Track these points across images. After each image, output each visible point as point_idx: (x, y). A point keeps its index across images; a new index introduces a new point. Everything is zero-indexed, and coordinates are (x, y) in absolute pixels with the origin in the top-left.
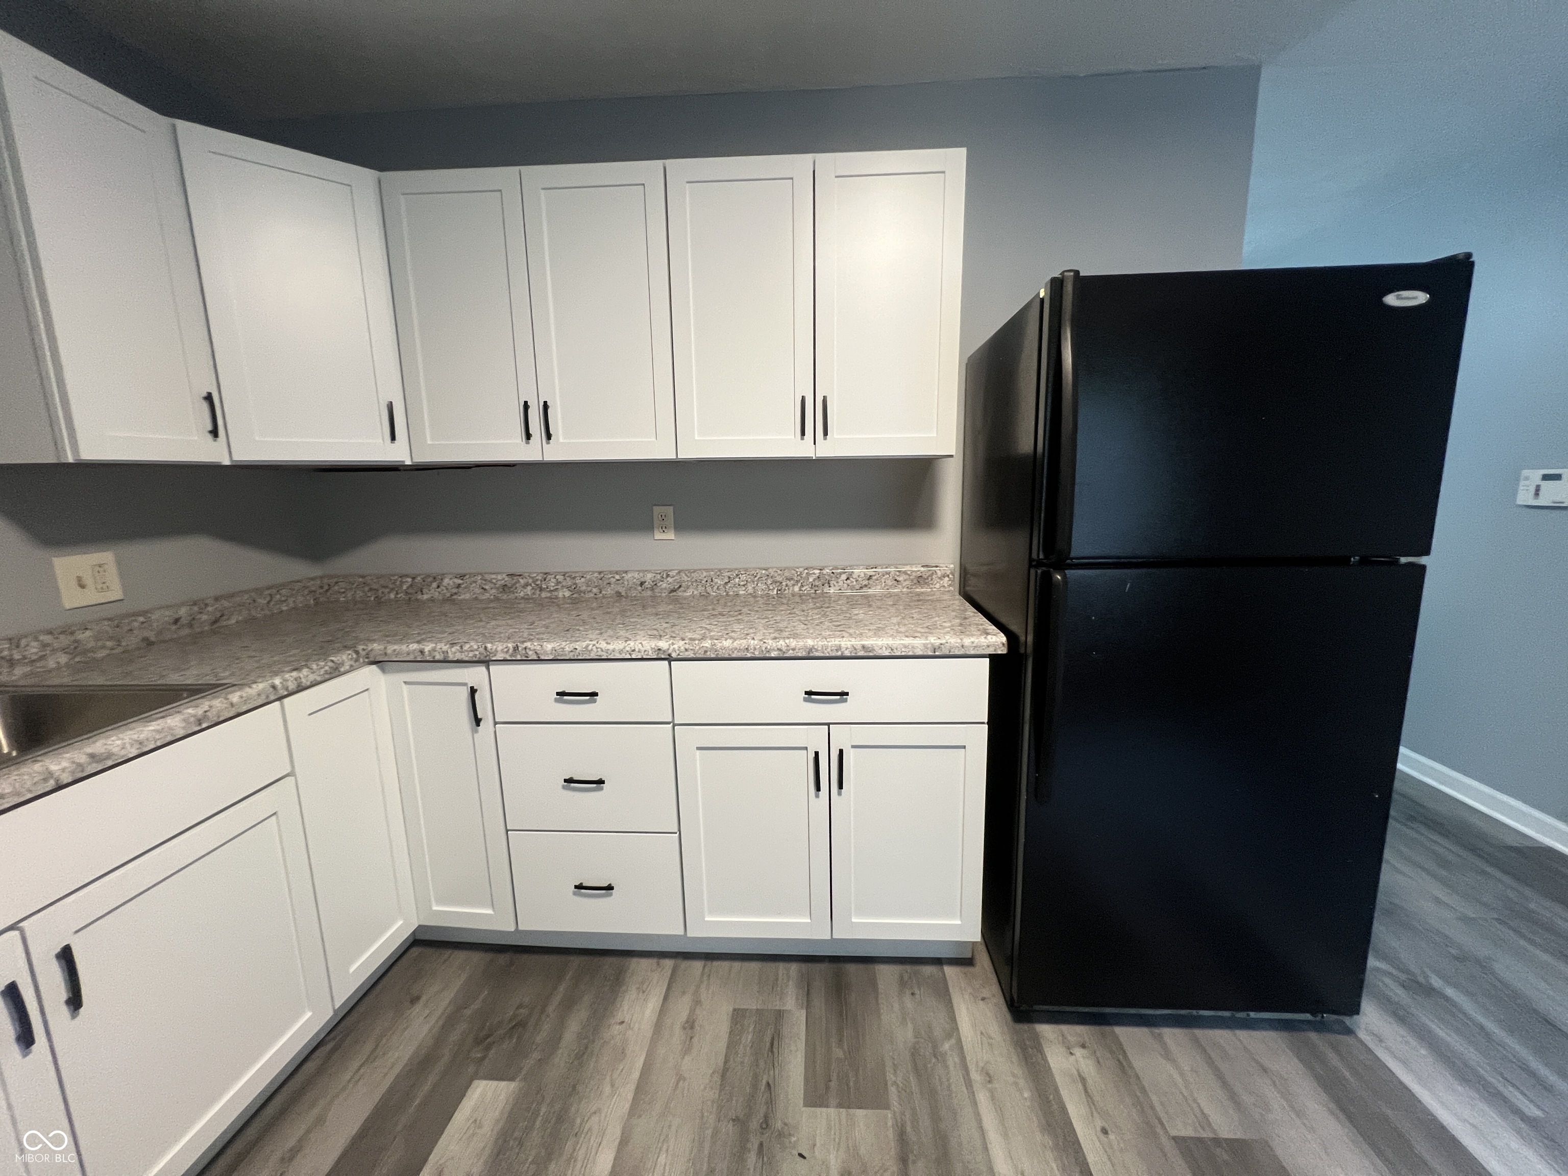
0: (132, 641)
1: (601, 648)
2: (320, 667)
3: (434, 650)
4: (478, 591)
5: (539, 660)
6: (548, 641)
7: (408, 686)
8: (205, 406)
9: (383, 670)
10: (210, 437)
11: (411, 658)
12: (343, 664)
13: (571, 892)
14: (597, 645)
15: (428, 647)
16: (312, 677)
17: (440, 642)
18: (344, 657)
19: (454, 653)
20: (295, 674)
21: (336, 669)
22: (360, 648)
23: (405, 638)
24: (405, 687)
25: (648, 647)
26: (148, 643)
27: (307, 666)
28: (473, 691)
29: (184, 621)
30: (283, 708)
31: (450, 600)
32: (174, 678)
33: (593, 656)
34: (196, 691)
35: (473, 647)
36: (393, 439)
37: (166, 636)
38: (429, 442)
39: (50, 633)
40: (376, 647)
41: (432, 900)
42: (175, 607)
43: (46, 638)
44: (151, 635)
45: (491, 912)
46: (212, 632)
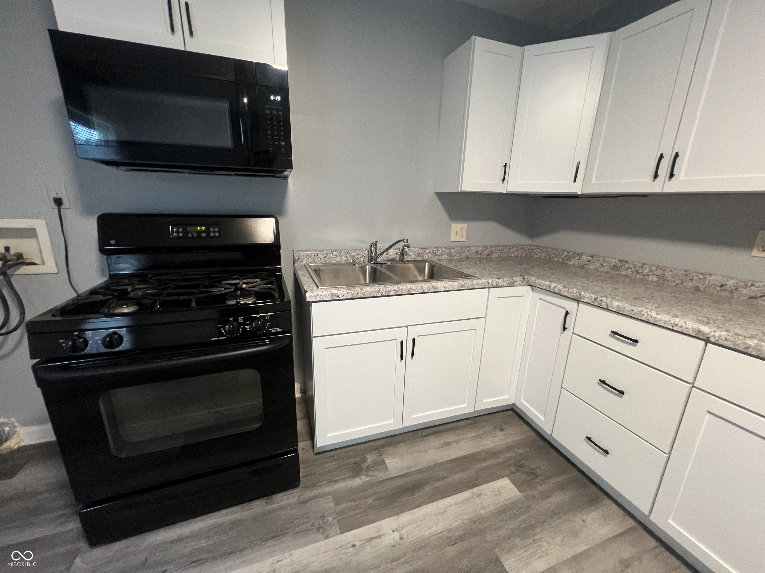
1: (650, 315)
2: (507, 280)
3: (555, 287)
4: (599, 265)
5: (608, 310)
6: (618, 301)
7: (540, 300)
9: (533, 290)
10: (502, 181)
11: (544, 288)
12: (516, 282)
13: (583, 439)
14: (649, 313)
15: (553, 285)
16: (503, 283)
17: (560, 284)
18: (518, 279)
19: (564, 292)
20: (497, 280)
21: (513, 283)
22: (526, 277)
23: (545, 278)
24: (539, 300)
25: (690, 326)
26: (467, 257)
27: (502, 278)
28: (567, 313)
29: (479, 252)
30: (489, 292)
31: (582, 267)
33: (643, 318)
34: (467, 276)
35: (574, 292)
36: (575, 180)
37: (473, 256)
38: (593, 182)
39: (445, 248)
40: (533, 279)
41: (522, 397)
42: (478, 247)
43: (444, 249)
44: (469, 255)
45: (543, 419)
46: (487, 259)
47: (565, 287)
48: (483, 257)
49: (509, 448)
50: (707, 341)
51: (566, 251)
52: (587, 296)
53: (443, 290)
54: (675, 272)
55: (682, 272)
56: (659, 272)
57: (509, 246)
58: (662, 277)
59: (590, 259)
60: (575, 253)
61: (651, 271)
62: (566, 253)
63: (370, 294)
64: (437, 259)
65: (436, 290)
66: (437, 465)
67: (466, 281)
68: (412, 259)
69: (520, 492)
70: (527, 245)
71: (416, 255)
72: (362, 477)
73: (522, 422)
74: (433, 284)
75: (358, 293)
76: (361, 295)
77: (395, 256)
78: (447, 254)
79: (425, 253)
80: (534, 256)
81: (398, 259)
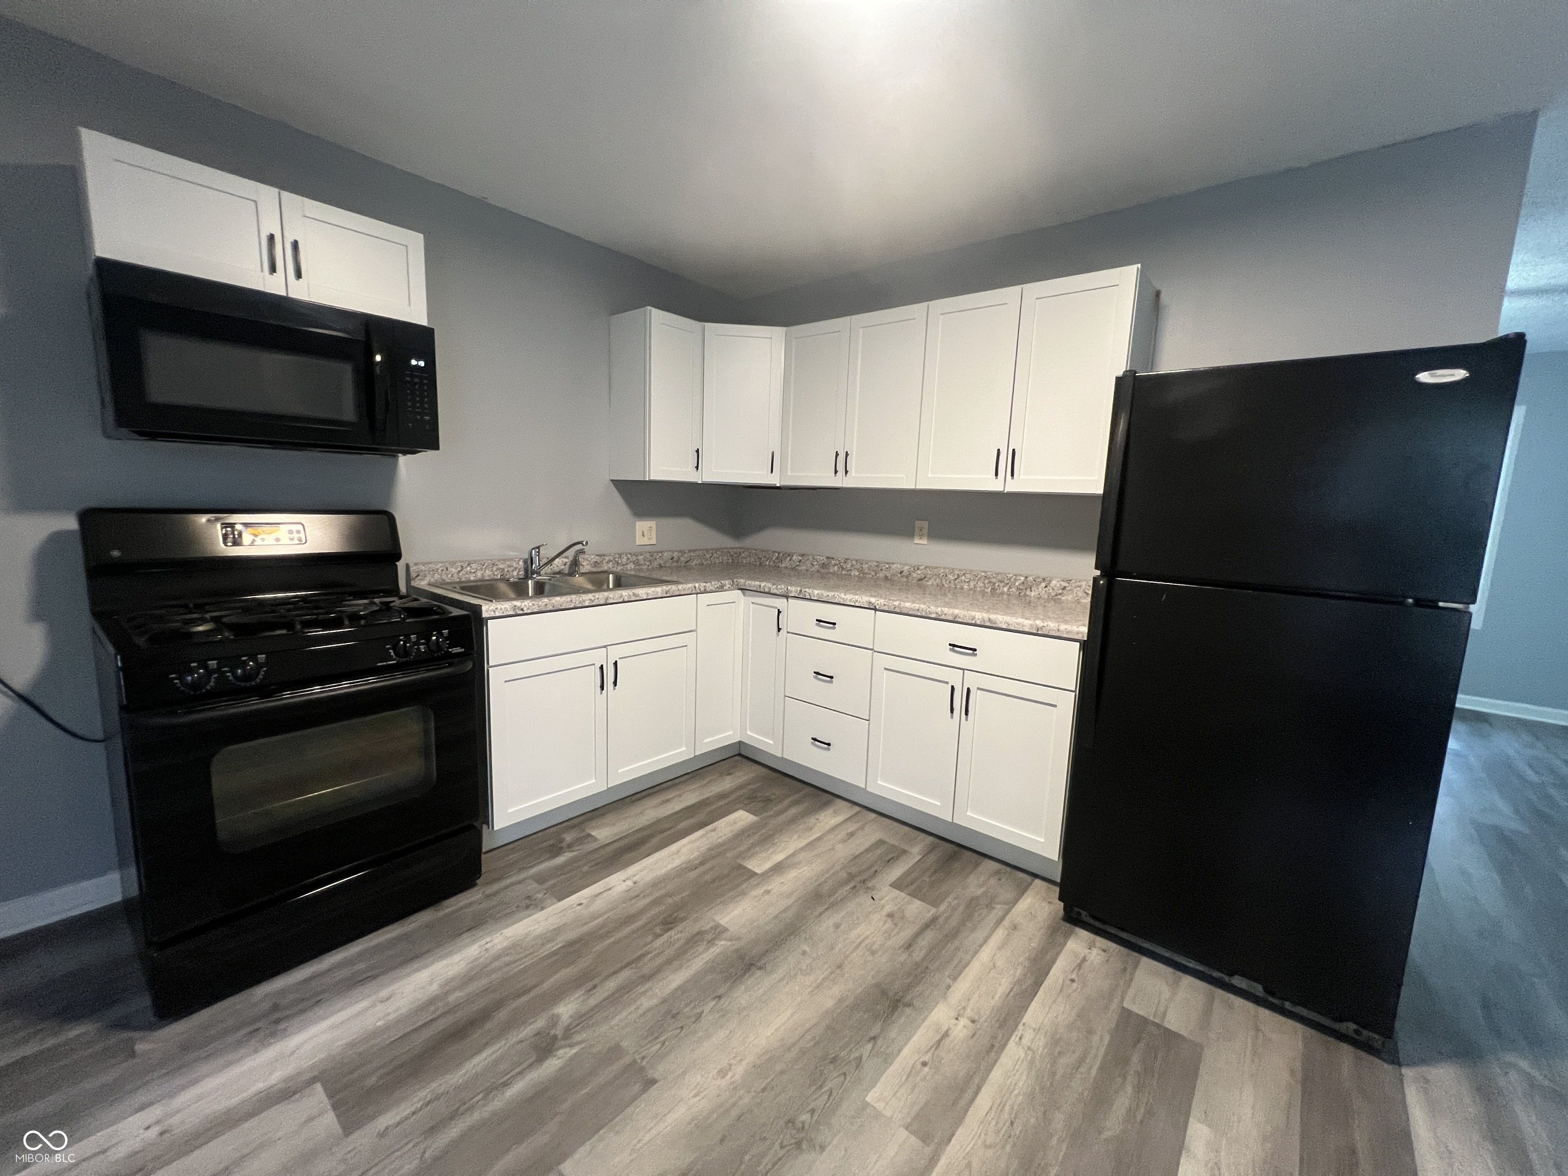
0: (655, 564)
2: (715, 584)
3: (765, 586)
4: (809, 565)
5: (811, 600)
6: (817, 590)
8: (696, 454)
9: (744, 595)
10: (695, 469)
11: (755, 589)
12: (725, 585)
13: (810, 743)
15: (763, 584)
16: (711, 588)
17: (770, 582)
18: (727, 582)
19: (774, 590)
20: (704, 584)
21: (722, 587)
22: (735, 580)
23: (755, 579)
24: (752, 605)
25: (864, 600)
26: (661, 566)
28: (779, 612)
29: (675, 559)
30: (697, 597)
31: (793, 569)
32: (665, 578)
33: (836, 601)
34: (669, 583)
35: (781, 588)
36: (772, 472)
37: (668, 565)
38: (789, 474)
39: (631, 554)
40: (742, 581)
41: (748, 728)
42: (673, 552)
43: (629, 556)
44: (661, 562)
45: (771, 742)
46: (685, 567)
47: (774, 584)
48: (680, 565)
49: (740, 787)
50: (875, 609)
51: (776, 552)
52: (794, 590)
53: (645, 598)
54: (870, 564)
55: (875, 563)
56: (858, 566)
57: (712, 549)
58: (861, 571)
59: (800, 558)
60: (786, 553)
61: (852, 565)
62: (777, 554)
63: (561, 606)
64: (621, 570)
65: (638, 598)
66: (659, 821)
67: (670, 587)
68: (587, 571)
69: (756, 815)
70: (733, 548)
71: (591, 565)
72: (566, 854)
73: (751, 763)
74: (633, 591)
75: (546, 605)
76: (551, 607)
77: (563, 567)
78: (634, 562)
79: (604, 562)
80: (742, 561)
81: (567, 572)
